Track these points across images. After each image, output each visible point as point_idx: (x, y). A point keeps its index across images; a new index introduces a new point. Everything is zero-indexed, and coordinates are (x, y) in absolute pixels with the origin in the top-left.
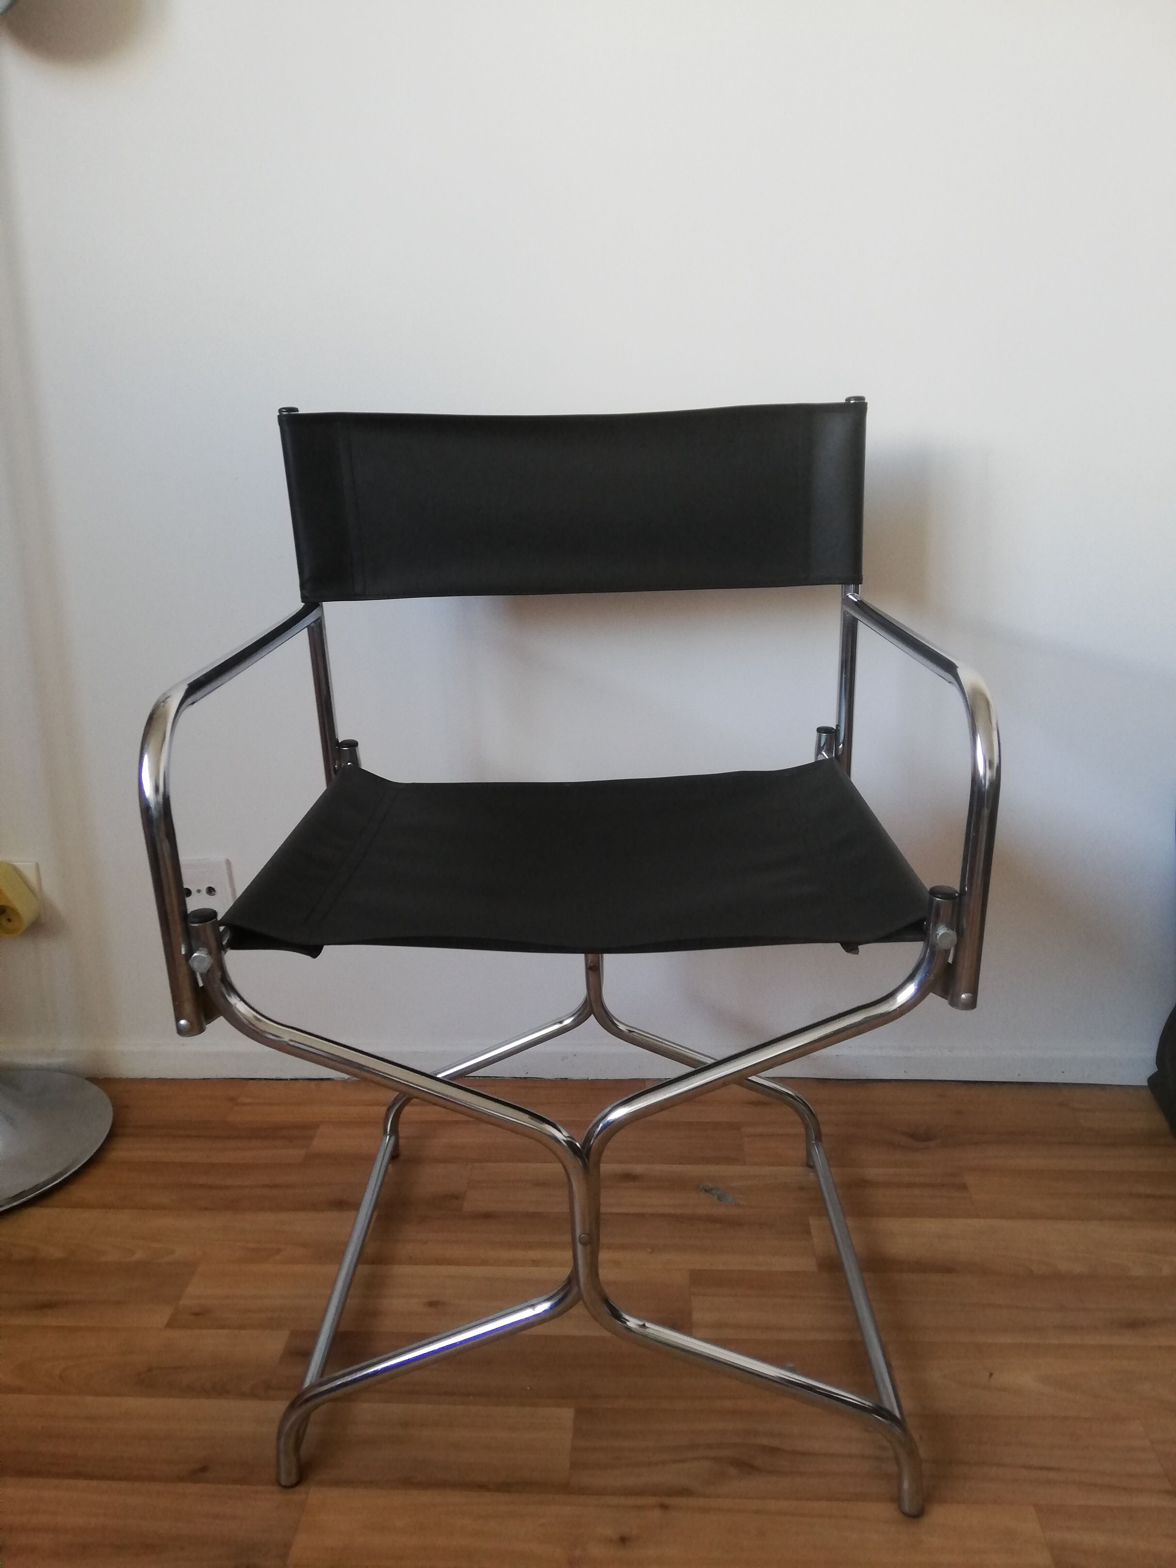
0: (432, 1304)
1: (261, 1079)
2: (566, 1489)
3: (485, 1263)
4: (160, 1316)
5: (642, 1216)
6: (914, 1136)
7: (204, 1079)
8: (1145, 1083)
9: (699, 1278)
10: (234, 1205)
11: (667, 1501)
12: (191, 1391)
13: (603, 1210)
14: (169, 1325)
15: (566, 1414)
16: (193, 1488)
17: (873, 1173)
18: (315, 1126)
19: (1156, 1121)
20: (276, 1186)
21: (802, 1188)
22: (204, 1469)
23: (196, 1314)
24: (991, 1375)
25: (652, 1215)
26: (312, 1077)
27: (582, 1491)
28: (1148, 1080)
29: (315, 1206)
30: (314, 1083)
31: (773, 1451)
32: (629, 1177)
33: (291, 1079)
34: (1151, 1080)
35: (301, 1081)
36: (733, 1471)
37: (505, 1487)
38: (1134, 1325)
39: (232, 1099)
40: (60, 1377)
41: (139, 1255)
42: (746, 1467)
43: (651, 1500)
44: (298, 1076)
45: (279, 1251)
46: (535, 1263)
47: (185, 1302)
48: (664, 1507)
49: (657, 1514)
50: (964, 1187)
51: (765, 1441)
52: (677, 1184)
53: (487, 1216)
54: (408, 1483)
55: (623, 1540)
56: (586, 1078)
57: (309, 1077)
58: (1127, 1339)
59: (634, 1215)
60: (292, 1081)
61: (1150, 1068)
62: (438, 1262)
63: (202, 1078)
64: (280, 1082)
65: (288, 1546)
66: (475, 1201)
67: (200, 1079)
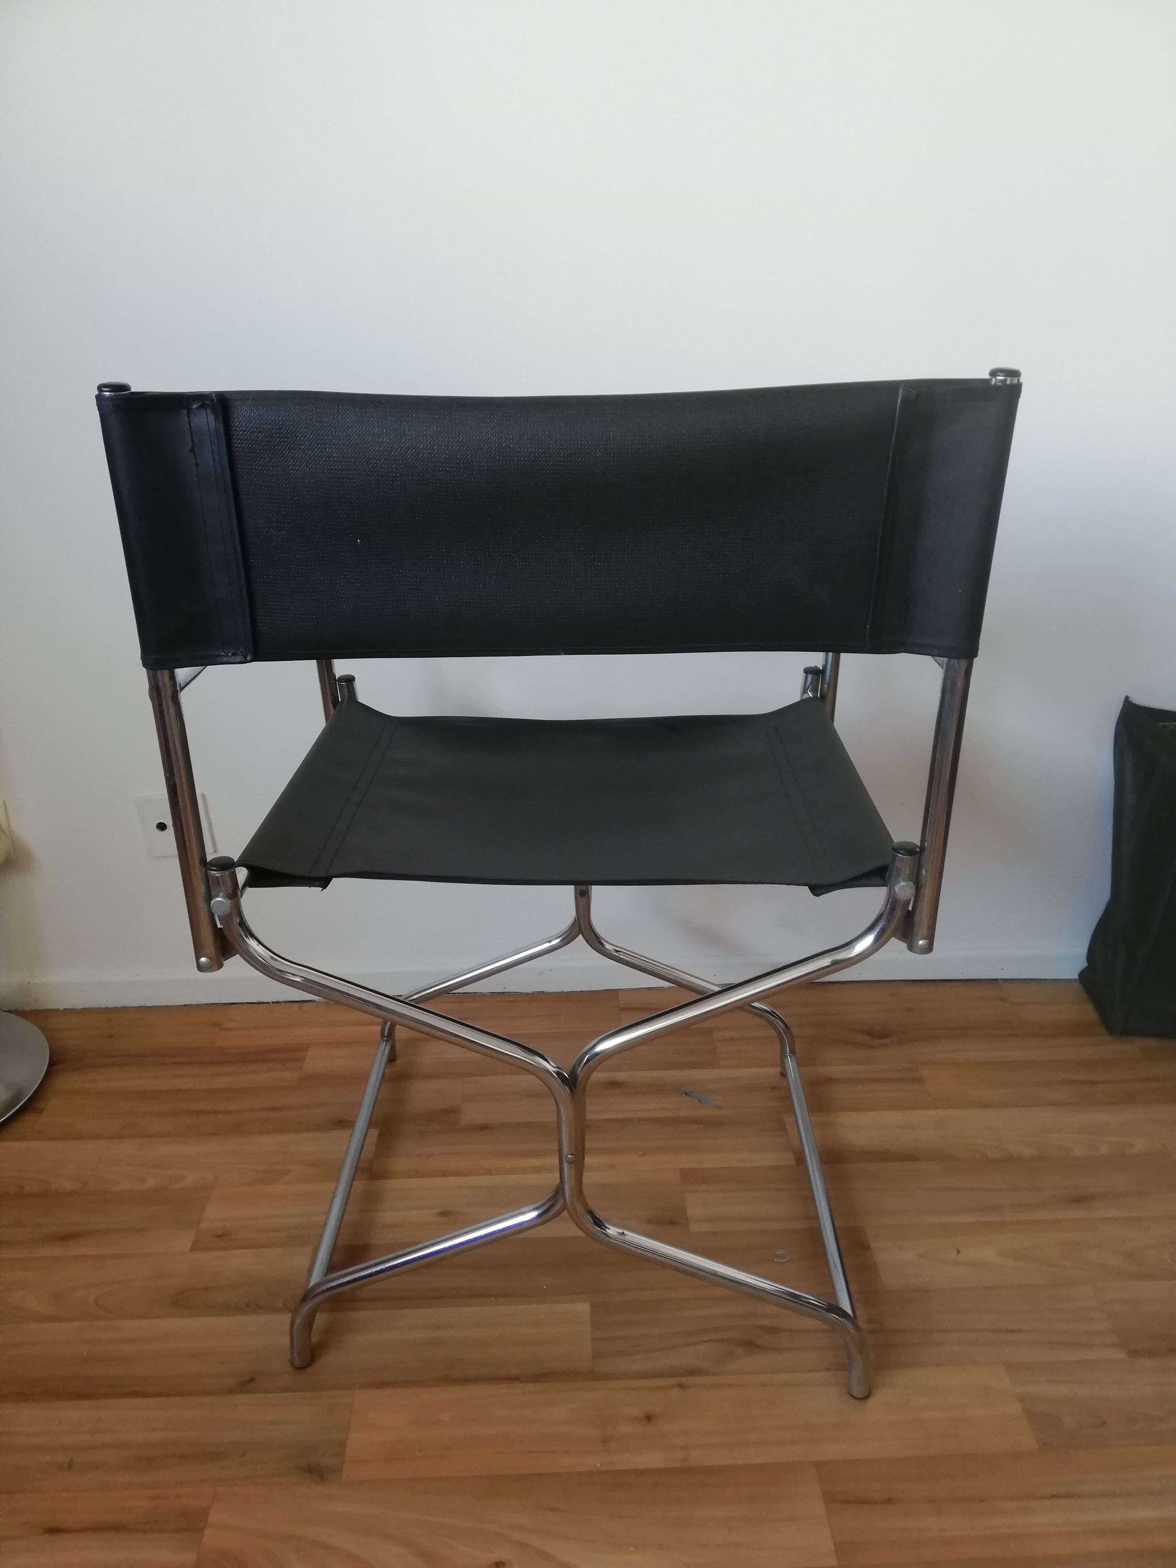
0: (443, 1214)
1: (242, 1003)
2: (591, 1376)
3: (489, 1172)
4: (184, 1240)
5: (629, 1120)
6: (871, 1034)
7: (185, 1005)
8: (1076, 977)
9: (689, 1177)
10: (237, 1129)
11: (684, 1380)
12: (226, 1309)
13: (589, 1116)
14: (194, 1249)
15: (583, 1308)
16: (246, 1398)
17: (834, 1070)
18: (305, 1048)
19: (1089, 1012)
20: (274, 1109)
21: (774, 1088)
22: (252, 1380)
23: (218, 1236)
24: (959, 1252)
25: (639, 1120)
26: (293, 1000)
27: (607, 1377)
28: (1080, 973)
29: (318, 1127)
30: (296, 1005)
31: (772, 1330)
32: (614, 1085)
33: (273, 1002)
34: (1081, 974)
35: (283, 1004)
36: (739, 1351)
37: (537, 1378)
38: (1079, 1200)
39: (218, 1025)
40: (96, 1304)
41: (151, 1183)
42: (750, 1345)
43: (672, 1381)
45: (288, 1172)
47: (204, 1225)
48: (681, 1386)
49: (676, 1393)
50: (920, 1081)
51: (766, 1322)
52: (659, 1089)
53: (484, 1128)
54: (448, 1380)
55: (649, 1418)
56: (562, 991)
57: (290, 999)
58: (1072, 1213)
59: (621, 1120)
61: (1082, 964)
62: (444, 1174)
63: (183, 1004)
64: (263, 1005)
65: (343, 1444)
66: (472, 1114)
67: (181, 1006)
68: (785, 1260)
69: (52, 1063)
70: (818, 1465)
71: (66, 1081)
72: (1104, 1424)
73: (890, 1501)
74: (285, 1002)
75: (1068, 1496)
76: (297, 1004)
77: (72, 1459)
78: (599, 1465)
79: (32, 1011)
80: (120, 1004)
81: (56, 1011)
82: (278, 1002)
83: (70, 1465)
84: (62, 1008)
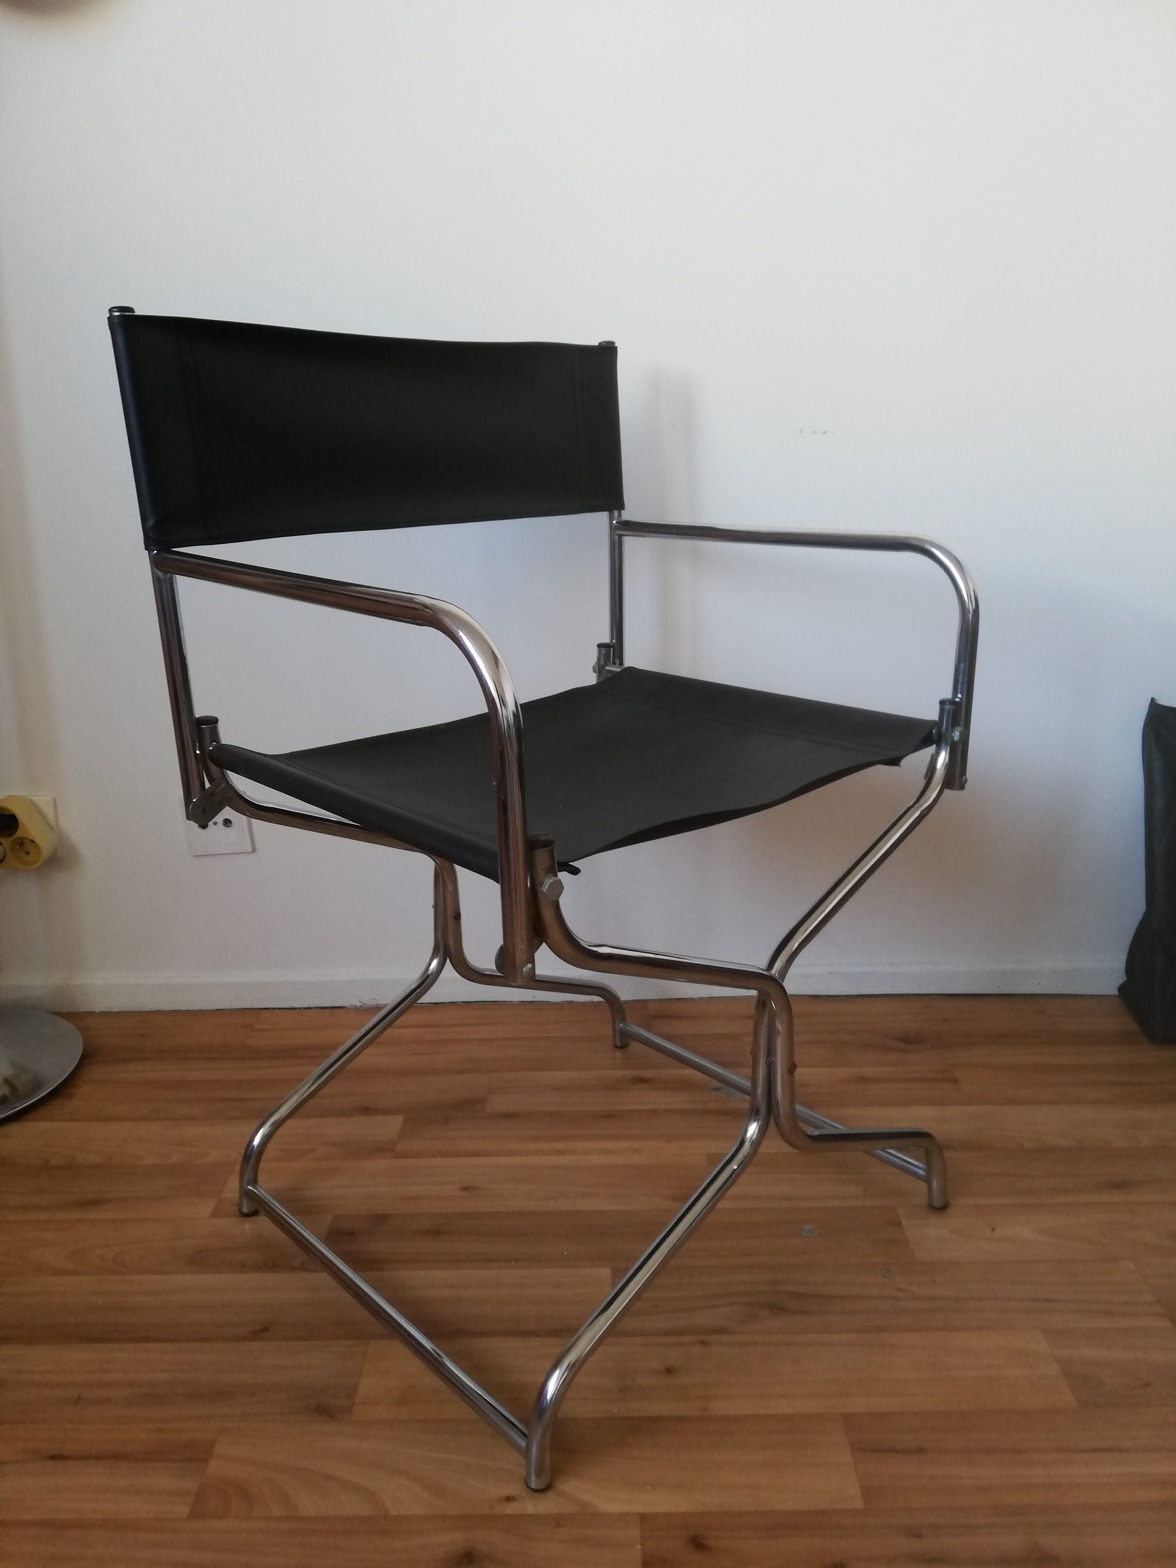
0: (465, 1189)
1: (274, 1009)
3: (512, 1153)
4: (206, 1207)
5: (656, 1111)
6: (905, 1040)
7: (218, 1010)
8: (1115, 992)
11: (706, 1338)
12: (243, 1268)
14: (214, 1215)
15: (605, 1272)
16: (255, 1346)
17: (867, 1070)
19: (1130, 1024)
22: (265, 1329)
24: (994, 1229)
25: (666, 1111)
26: (325, 1006)
28: (1119, 987)
29: (343, 1113)
30: (327, 1012)
31: (799, 1296)
33: (304, 1008)
34: (1121, 988)
35: (315, 1009)
36: (764, 1313)
39: (249, 1027)
40: (114, 1260)
41: (175, 1158)
42: (776, 1308)
43: (693, 1338)
44: (312, 1006)
45: (312, 1151)
46: (560, 1152)
47: (226, 1195)
48: (703, 1343)
49: (697, 1349)
50: (955, 1081)
51: (791, 1288)
52: (686, 1086)
53: (509, 1116)
55: (669, 1371)
57: (322, 1005)
58: (1116, 1197)
59: (649, 1111)
60: (305, 1010)
61: (1121, 978)
62: (468, 1154)
63: (216, 1009)
64: (293, 1011)
65: (355, 1388)
66: (497, 1104)
67: (214, 1010)
68: (814, 1234)
69: (83, 1057)
70: (846, 1417)
71: (95, 1072)
72: (1148, 1385)
73: (920, 1450)
74: (317, 1008)
75: (1110, 1450)
76: (328, 1010)
77: (79, 1395)
78: (616, 1411)
79: (68, 1013)
80: (155, 1007)
81: (91, 1013)
82: (309, 1008)
83: (77, 1401)
84: (98, 1011)
